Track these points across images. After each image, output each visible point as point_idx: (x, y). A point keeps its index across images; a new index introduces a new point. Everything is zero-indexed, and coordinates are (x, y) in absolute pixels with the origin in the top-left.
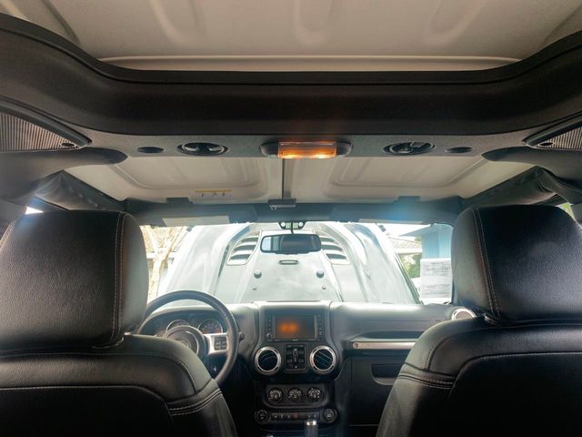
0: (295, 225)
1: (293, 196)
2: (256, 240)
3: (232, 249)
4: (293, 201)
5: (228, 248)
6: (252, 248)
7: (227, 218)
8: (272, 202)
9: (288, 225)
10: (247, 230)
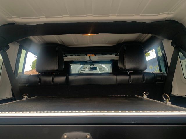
0: (92, 65)
1: (92, 60)
2: (85, 69)
3: (80, 71)
4: (92, 61)
5: (79, 70)
6: (84, 70)
7: (80, 64)
8: (88, 61)
9: (91, 65)
10: (83, 67)
